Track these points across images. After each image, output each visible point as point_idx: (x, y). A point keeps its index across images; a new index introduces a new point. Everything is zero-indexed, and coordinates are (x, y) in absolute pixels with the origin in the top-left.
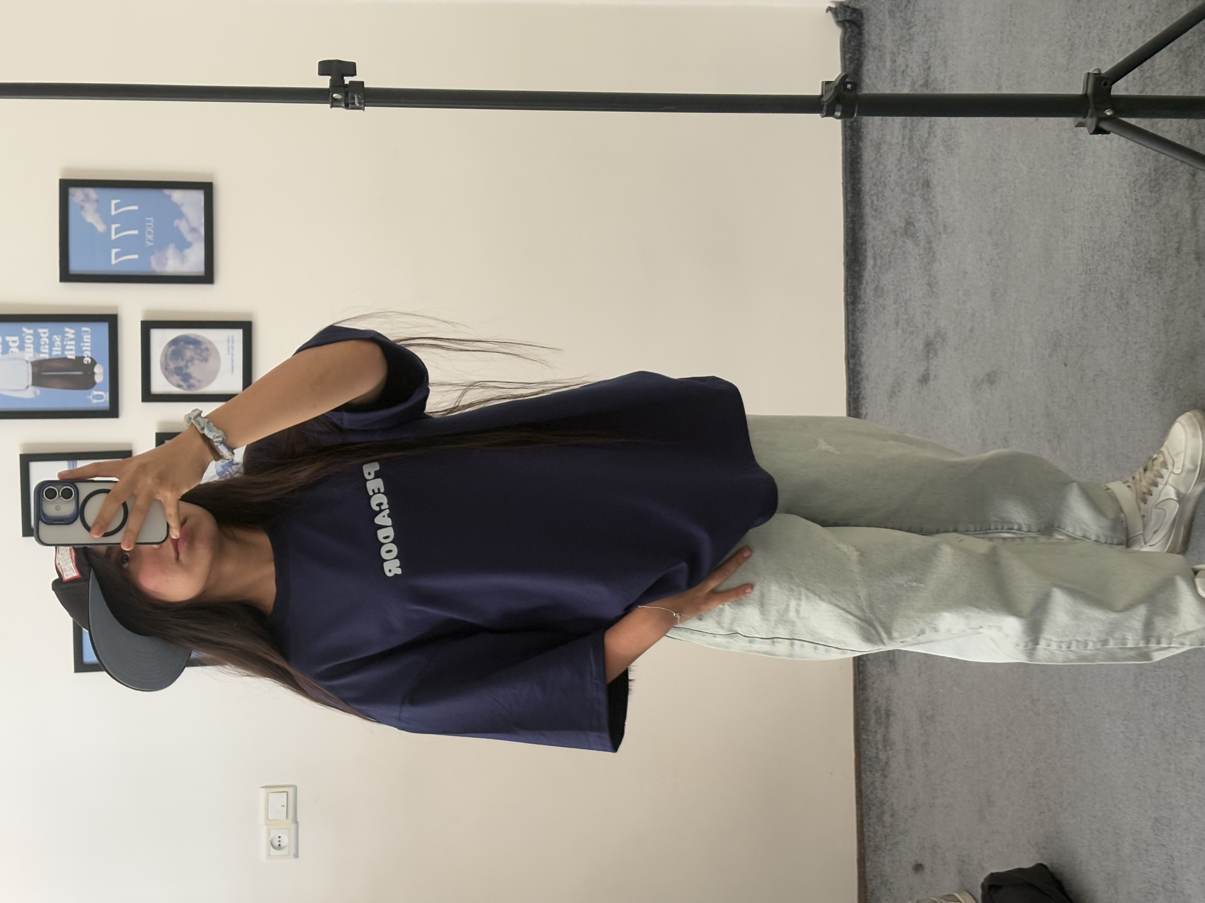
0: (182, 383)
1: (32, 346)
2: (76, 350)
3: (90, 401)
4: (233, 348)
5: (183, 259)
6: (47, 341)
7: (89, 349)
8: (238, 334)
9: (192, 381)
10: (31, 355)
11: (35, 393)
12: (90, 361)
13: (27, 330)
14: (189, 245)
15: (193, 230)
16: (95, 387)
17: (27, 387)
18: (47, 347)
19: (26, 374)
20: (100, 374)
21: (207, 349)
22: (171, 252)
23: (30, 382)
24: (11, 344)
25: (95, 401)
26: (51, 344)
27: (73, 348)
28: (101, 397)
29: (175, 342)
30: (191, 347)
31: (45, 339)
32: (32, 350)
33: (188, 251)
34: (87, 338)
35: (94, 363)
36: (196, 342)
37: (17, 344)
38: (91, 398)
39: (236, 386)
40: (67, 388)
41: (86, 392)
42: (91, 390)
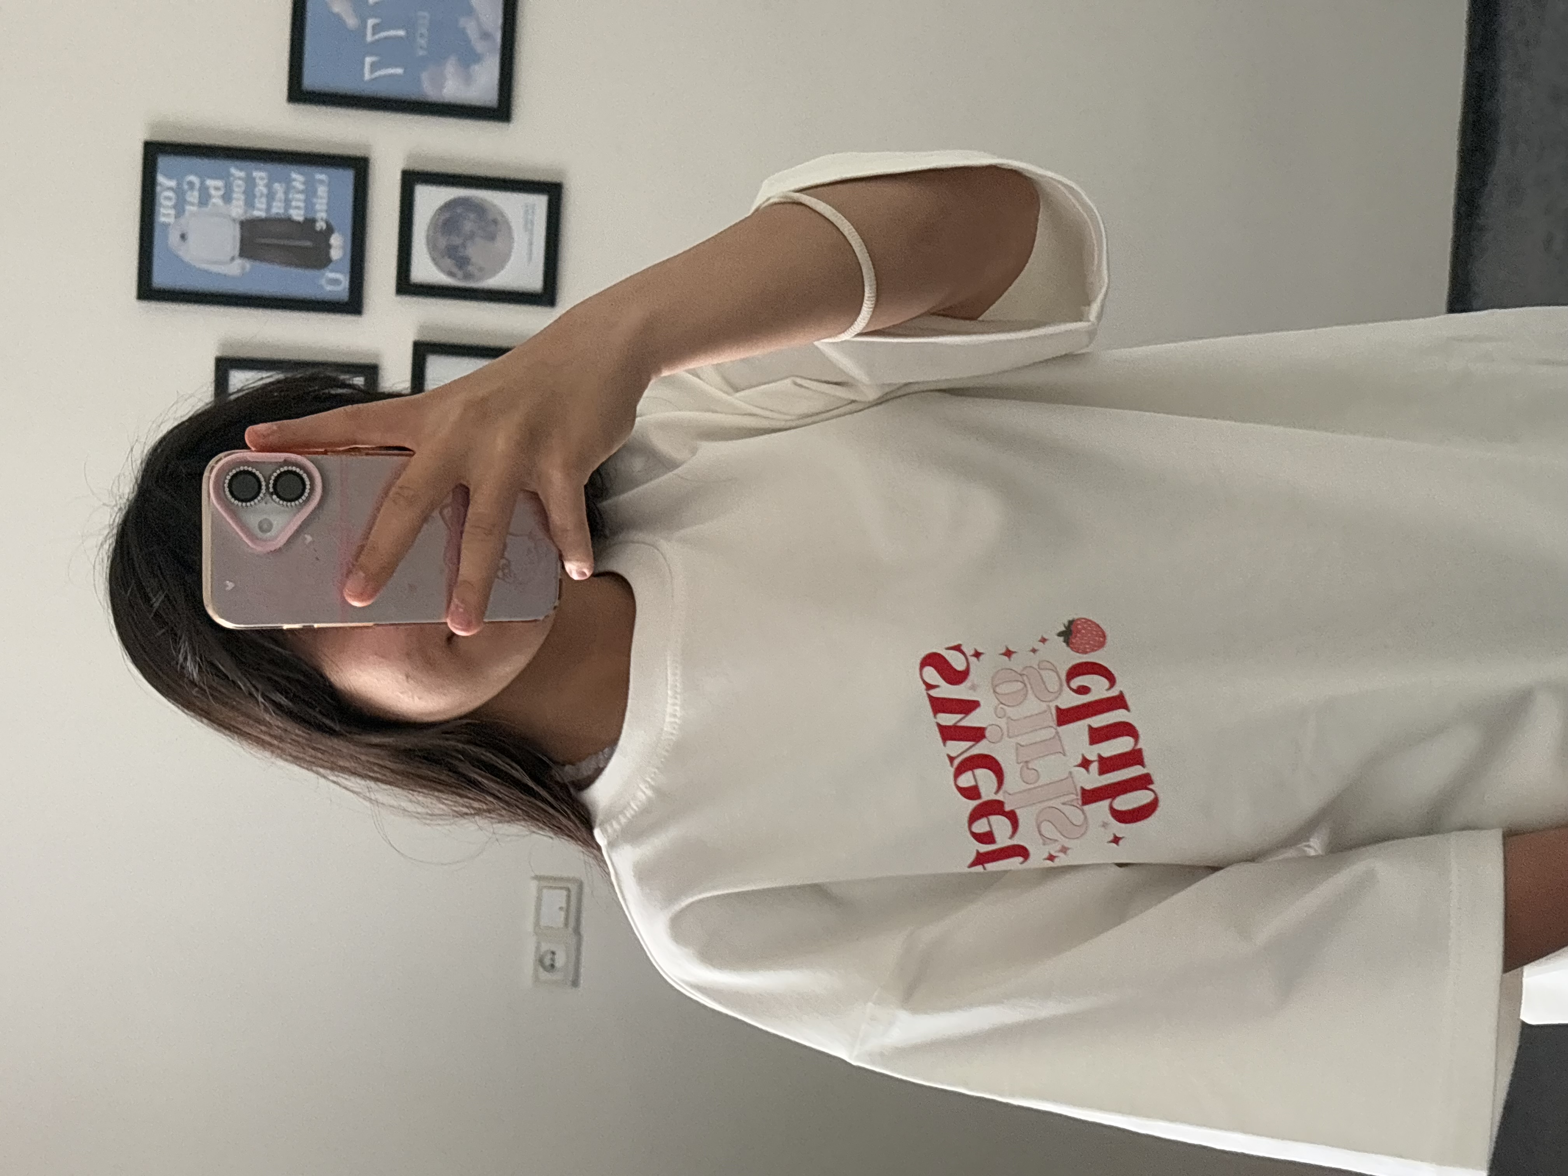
0: (455, 270)
1: (243, 197)
2: (306, 208)
3: (322, 287)
4: (532, 223)
5: (468, 79)
6: (265, 191)
7: (325, 207)
8: (540, 202)
9: (470, 268)
10: (241, 210)
11: (243, 268)
12: (324, 226)
13: (237, 171)
14: (477, 58)
16: (331, 266)
17: (233, 259)
18: (264, 200)
19: (231, 238)
20: (339, 246)
21: (495, 222)
22: (451, 67)
23: (237, 252)
24: (213, 192)
25: (329, 288)
26: (271, 196)
27: (302, 204)
28: (336, 282)
29: (449, 206)
30: (472, 216)
31: (261, 188)
32: (241, 203)
33: (476, 68)
34: (322, 190)
35: (330, 230)
36: (480, 209)
37: (221, 192)
38: (323, 282)
39: (535, 282)
40: (289, 264)
41: (316, 273)
42: (322, 271)
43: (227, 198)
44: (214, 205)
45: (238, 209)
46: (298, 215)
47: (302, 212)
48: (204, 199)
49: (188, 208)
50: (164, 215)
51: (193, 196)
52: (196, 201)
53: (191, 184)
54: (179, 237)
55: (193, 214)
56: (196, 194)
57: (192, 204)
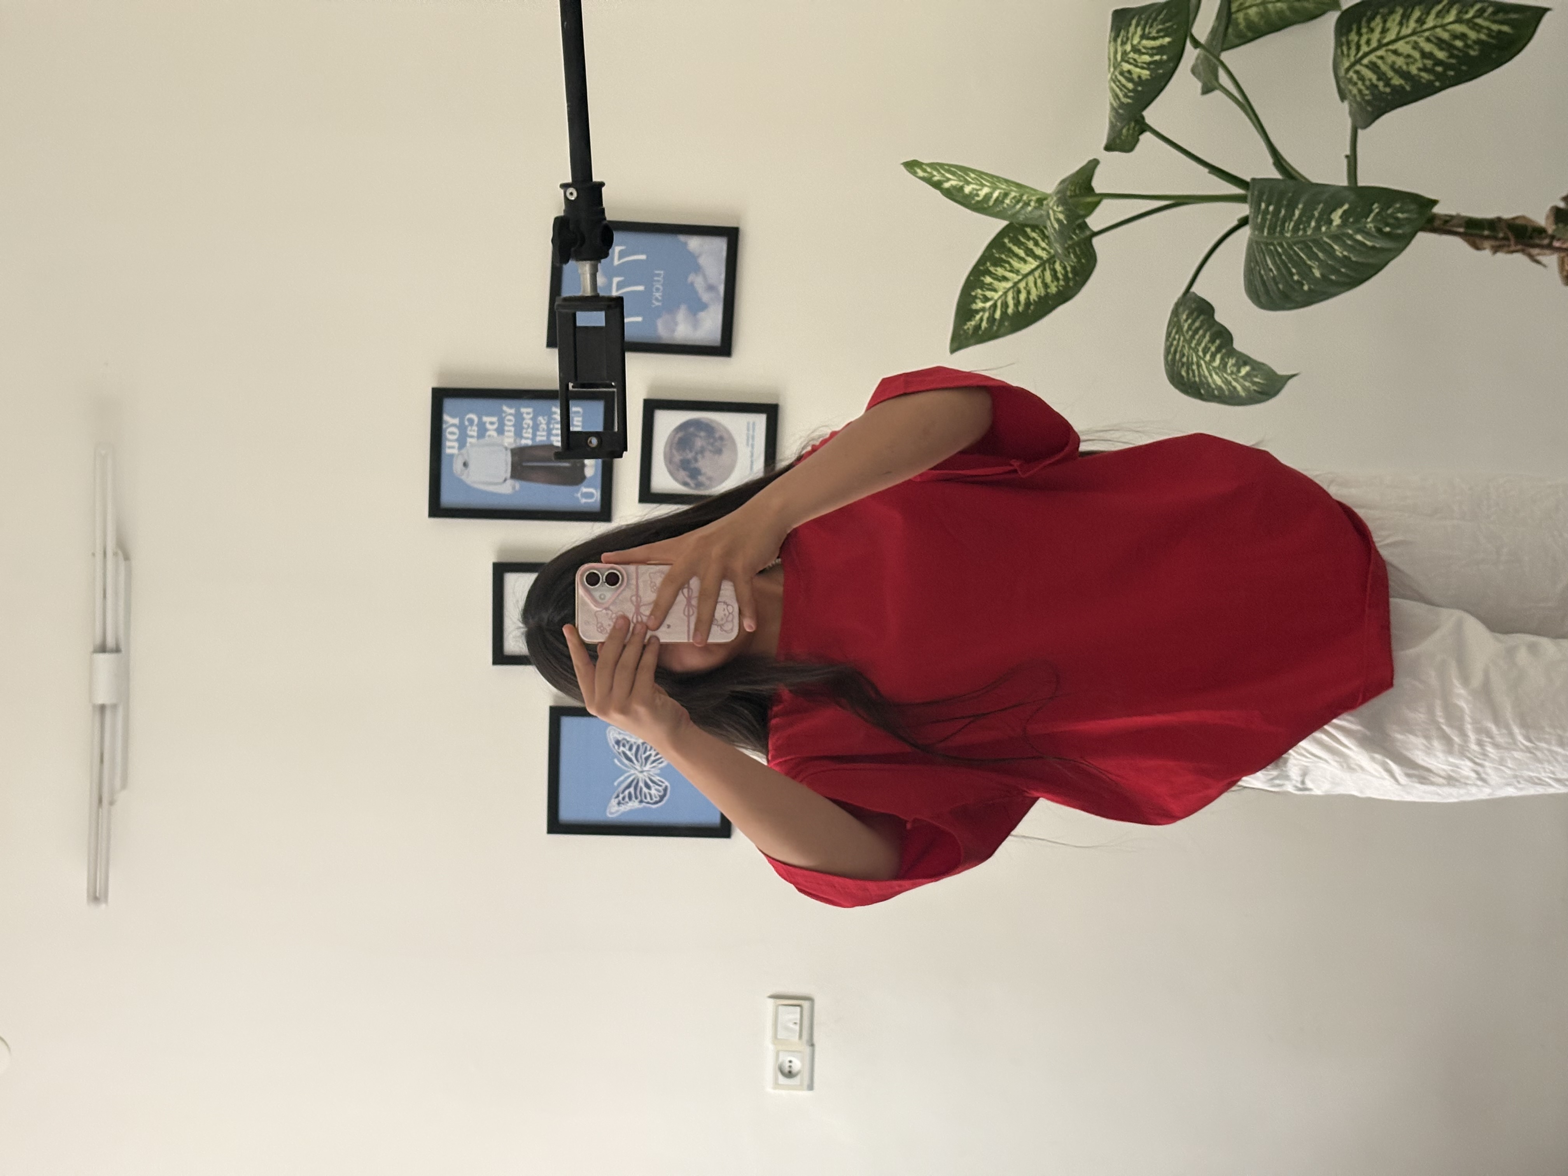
0: (688, 480)
1: (512, 429)
3: (578, 499)
5: (696, 324)
6: (531, 423)
9: (701, 478)
11: (514, 488)
13: (508, 409)
14: (704, 307)
15: (711, 288)
16: (585, 483)
17: (505, 480)
20: (592, 466)
21: (721, 438)
22: (681, 315)
23: (509, 474)
24: (488, 426)
29: (683, 427)
30: (702, 434)
32: (512, 434)
33: (702, 315)
36: (709, 429)
37: (496, 426)
40: (551, 482)
41: (573, 488)
42: (579, 486)
43: (500, 431)
44: (489, 436)
45: (509, 440)
49: (469, 440)
50: (450, 447)
51: (473, 431)
52: (475, 434)
53: (471, 421)
54: (463, 464)
55: (472, 445)
57: (472, 437)
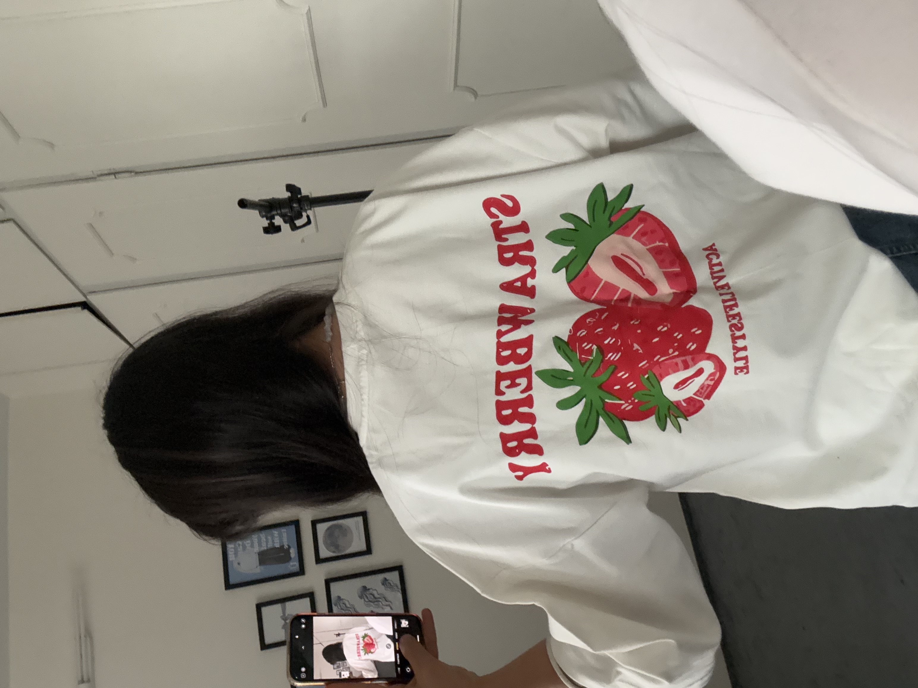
2: (280, 543)
7: (286, 540)
8: (360, 519)
10: (258, 549)
12: (287, 547)
16: (291, 560)
18: (265, 543)
19: (255, 559)
20: (293, 552)
23: (258, 564)
26: (267, 542)
27: (278, 541)
28: (294, 565)
29: (329, 529)
34: (285, 535)
35: (289, 547)
38: (289, 566)
39: (363, 547)
40: (277, 563)
41: (286, 564)
42: (289, 562)
44: (248, 549)
46: (277, 545)
47: (279, 544)
48: (244, 548)
49: (239, 553)
54: (237, 564)
55: (240, 555)
56: (241, 547)
